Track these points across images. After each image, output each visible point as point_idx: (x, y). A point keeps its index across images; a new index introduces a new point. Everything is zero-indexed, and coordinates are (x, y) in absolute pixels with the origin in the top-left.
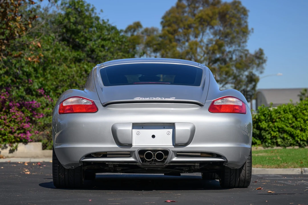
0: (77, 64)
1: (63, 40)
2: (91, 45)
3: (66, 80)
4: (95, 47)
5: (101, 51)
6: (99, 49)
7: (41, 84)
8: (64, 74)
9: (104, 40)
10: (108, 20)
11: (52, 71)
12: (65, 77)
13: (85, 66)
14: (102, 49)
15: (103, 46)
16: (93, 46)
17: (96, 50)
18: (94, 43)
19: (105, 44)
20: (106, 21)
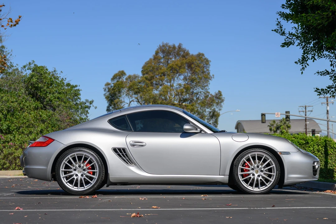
0: (36, 111)
1: (29, 94)
2: (50, 97)
3: (26, 123)
4: (52, 99)
5: (57, 101)
6: (55, 100)
7: (8, 126)
8: (25, 119)
9: (60, 93)
10: (66, 79)
11: (18, 116)
12: (25, 121)
13: (40, 113)
14: (57, 100)
15: (58, 98)
16: (51, 98)
17: (53, 101)
18: (52, 95)
19: (59, 97)
20: (64, 79)
